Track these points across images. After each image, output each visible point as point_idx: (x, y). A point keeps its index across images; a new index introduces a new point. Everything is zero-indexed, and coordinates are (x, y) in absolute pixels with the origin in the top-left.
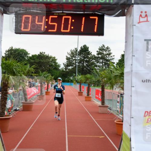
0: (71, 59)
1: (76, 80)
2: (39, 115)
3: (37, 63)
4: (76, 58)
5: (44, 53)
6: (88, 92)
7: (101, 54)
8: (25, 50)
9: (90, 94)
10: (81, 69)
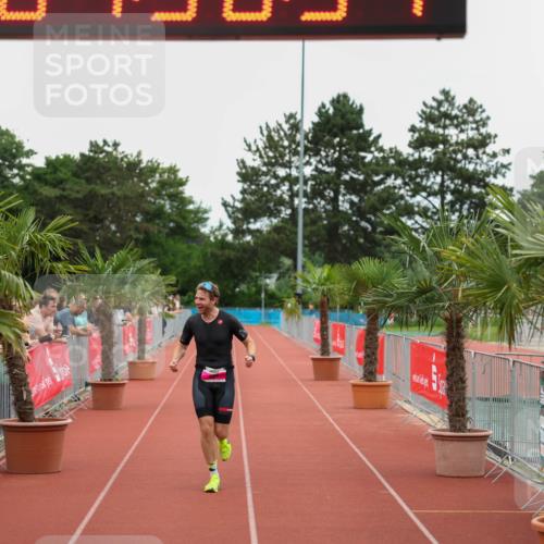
0: (266, 174)
1: (299, 291)
2: (103, 495)
4: (294, 173)
5: (116, 145)
6: (367, 356)
7: (433, 145)
8: (7, 133)
9: (381, 372)
10: (323, 232)
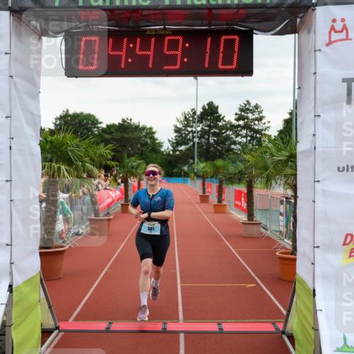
0: (184, 130)
1: (196, 171)
3: (117, 140)
4: (194, 129)
5: (131, 120)
6: (219, 194)
7: (243, 120)
8: (93, 116)
9: (224, 200)
10: (204, 151)
